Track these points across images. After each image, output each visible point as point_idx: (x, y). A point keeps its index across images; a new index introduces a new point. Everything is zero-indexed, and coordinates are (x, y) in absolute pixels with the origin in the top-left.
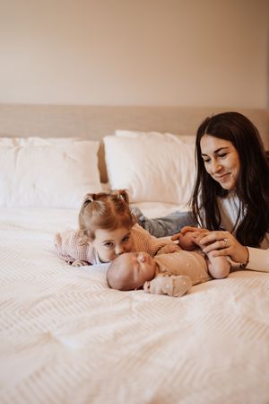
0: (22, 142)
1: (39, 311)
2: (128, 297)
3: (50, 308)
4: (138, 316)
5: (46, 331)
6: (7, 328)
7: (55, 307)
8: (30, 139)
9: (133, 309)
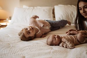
0: (35, 8)
1: (25, 50)
2: (51, 48)
3: (28, 49)
4: (52, 54)
5: (24, 56)
6: (14, 53)
7: (30, 49)
8: (37, 7)
9: (51, 52)
